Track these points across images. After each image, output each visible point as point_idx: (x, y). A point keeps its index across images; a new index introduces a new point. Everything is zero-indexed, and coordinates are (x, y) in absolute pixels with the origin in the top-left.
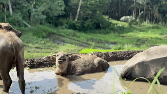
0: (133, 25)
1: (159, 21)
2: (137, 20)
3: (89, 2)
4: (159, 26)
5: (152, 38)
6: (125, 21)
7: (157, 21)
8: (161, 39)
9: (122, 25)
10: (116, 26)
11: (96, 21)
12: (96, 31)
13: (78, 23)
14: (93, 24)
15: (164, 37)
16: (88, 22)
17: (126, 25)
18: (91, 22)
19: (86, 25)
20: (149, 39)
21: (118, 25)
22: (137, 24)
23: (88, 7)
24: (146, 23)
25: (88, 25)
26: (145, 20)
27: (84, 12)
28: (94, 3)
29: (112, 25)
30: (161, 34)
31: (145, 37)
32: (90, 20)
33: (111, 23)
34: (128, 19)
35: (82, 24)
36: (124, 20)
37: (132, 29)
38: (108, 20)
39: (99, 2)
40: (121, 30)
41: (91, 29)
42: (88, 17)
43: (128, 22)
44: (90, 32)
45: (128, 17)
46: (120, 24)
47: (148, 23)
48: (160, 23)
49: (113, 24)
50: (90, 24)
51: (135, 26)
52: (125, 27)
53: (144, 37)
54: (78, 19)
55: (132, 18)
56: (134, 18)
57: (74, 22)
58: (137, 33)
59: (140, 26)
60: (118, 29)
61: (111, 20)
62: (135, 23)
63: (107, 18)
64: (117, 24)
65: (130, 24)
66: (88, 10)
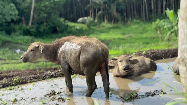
0: (92, 27)
1: (118, 21)
2: (96, 21)
3: (43, 4)
4: (119, 25)
5: (114, 39)
6: (83, 23)
7: (116, 21)
8: (124, 39)
9: (80, 28)
10: (73, 28)
11: (52, 25)
12: (54, 35)
13: (33, 28)
14: (49, 28)
15: (127, 37)
16: (43, 26)
17: (85, 27)
18: (47, 26)
19: (42, 30)
20: (113, 40)
21: (76, 28)
22: (96, 25)
23: (42, 10)
24: (104, 23)
25: (44, 30)
26: (104, 21)
27: (38, 16)
28: (48, 5)
29: (69, 28)
30: (123, 34)
31: (108, 39)
32: (45, 24)
33: (67, 26)
34: (86, 20)
35: (38, 28)
36: (81, 22)
37: (92, 31)
38: (63, 23)
39: (53, 4)
40: (80, 32)
41: (47, 34)
42: (43, 20)
43: (86, 24)
44: (47, 37)
45: (86, 18)
46: (78, 26)
47: (107, 24)
48: (119, 23)
49: (70, 26)
50: (46, 28)
51: (94, 28)
52: (84, 29)
53: (106, 39)
54: (32, 24)
55: (90, 19)
56: (92, 19)
57: (28, 27)
58: (98, 34)
59: (99, 27)
60: (77, 31)
61: (67, 22)
62: (93, 24)
63: (63, 21)
64: (74, 27)
65: (89, 26)
66: (43, 13)
